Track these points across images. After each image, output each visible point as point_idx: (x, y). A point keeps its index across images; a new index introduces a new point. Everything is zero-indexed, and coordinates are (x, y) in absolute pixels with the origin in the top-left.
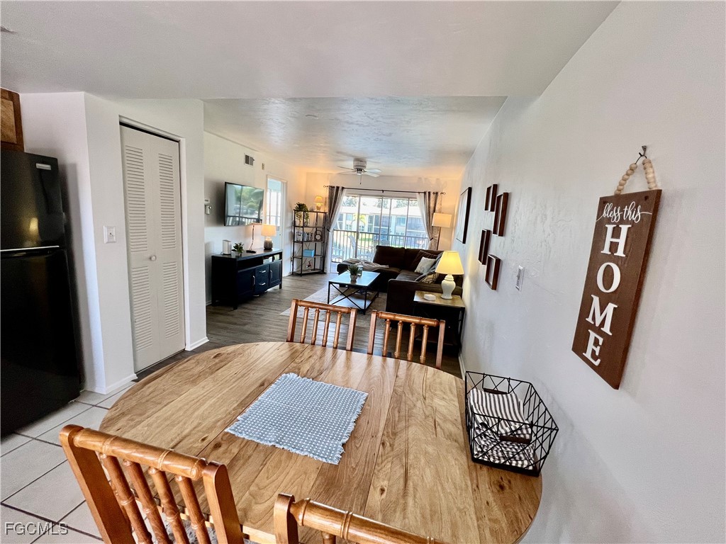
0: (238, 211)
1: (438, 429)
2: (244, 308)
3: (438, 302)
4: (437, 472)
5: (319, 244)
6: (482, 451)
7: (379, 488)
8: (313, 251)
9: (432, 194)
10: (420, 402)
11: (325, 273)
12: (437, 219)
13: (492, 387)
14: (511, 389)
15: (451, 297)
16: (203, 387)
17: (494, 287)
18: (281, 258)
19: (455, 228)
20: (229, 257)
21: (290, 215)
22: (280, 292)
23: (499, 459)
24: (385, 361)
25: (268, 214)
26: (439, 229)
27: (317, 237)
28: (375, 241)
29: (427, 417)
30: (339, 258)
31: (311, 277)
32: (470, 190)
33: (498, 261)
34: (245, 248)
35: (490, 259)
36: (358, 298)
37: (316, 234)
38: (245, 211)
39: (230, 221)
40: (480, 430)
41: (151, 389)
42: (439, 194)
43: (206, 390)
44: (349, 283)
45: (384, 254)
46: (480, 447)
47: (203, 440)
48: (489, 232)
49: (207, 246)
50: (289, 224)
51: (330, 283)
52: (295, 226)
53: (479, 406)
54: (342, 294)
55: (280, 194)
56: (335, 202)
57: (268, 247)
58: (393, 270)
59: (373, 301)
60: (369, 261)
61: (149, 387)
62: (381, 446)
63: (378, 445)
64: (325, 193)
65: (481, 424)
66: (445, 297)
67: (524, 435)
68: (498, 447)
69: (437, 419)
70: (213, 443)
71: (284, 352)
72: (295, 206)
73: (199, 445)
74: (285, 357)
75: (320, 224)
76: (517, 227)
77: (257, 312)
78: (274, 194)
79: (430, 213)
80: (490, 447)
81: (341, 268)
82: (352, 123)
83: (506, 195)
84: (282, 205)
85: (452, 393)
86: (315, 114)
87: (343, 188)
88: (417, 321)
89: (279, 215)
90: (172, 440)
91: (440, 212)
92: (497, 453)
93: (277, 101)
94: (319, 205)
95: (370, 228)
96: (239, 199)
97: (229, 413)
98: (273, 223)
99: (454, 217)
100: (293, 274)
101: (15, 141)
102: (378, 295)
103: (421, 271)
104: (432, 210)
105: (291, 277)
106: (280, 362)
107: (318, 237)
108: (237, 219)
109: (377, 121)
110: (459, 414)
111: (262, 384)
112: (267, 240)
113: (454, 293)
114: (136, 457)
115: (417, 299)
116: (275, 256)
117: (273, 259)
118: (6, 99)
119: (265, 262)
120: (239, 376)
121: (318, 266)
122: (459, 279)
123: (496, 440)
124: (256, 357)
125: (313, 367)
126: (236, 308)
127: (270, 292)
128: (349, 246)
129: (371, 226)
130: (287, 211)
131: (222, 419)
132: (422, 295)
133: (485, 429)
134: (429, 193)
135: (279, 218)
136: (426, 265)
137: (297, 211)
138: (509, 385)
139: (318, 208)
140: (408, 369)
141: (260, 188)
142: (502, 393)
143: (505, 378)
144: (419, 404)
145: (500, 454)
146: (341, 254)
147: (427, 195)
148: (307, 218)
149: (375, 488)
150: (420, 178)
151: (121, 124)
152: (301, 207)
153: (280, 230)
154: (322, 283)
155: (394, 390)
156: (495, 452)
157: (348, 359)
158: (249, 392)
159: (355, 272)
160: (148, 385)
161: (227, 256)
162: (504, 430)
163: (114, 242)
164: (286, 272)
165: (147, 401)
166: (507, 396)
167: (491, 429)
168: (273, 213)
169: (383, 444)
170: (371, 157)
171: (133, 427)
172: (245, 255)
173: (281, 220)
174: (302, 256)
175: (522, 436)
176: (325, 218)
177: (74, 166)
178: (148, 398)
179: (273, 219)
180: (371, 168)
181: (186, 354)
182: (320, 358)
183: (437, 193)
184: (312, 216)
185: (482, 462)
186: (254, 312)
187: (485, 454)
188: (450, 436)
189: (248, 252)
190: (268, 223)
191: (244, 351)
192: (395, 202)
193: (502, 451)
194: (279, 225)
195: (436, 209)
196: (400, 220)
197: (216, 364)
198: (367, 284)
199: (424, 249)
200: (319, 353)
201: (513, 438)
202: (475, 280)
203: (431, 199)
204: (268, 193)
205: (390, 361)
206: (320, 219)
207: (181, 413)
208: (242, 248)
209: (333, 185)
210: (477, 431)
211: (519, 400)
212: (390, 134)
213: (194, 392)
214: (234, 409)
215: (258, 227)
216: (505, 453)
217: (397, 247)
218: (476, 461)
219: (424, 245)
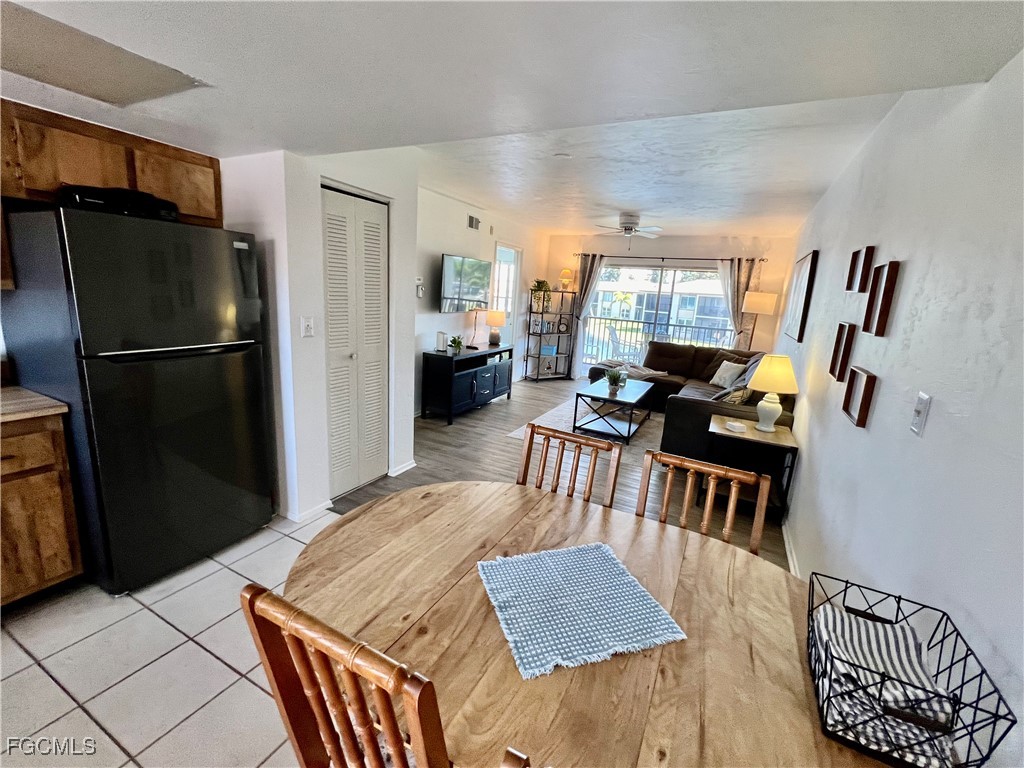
0: (457, 290)
1: (757, 662)
2: (460, 424)
3: (750, 436)
4: (757, 740)
5: (564, 337)
6: (844, 722)
7: (656, 749)
8: (556, 348)
9: (744, 263)
10: (723, 607)
11: (570, 379)
12: (751, 302)
13: (863, 607)
14: (901, 617)
15: (773, 429)
16: (408, 540)
17: (862, 422)
18: (511, 357)
19: (782, 315)
20: (444, 354)
21: (525, 296)
22: (508, 404)
23: (878, 744)
24: (663, 529)
25: (495, 295)
26: (755, 317)
27: (561, 327)
28: (647, 335)
29: (736, 636)
30: (592, 358)
31: (551, 384)
32: (816, 255)
33: (872, 381)
34: (464, 343)
35: (853, 373)
36: (619, 418)
37: (560, 323)
38: (466, 290)
39: (446, 305)
40: (841, 685)
41: (345, 536)
42: (757, 261)
43: (411, 544)
44: (607, 396)
45: (661, 355)
46: (840, 714)
47: (405, 619)
48: (853, 328)
49: (418, 339)
50: (524, 309)
51: (578, 395)
52: (531, 312)
53: (837, 637)
54: (595, 411)
55: (512, 267)
56: (590, 276)
57: (494, 341)
58: (676, 379)
59: (641, 424)
60: (637, 364)
61: (343, 532)
62: (659, 675)
63: (654, 673)
64: (576, 264)
65: (844, 675)
66: (763, 428)
67: (934, 712)
68: (878, 723)
69: (754, 644)
70: (417, 626)
71: (513, 499)
72: (532, 284)
73: (399, 625)
74: (515, 507)
75: (567, 309)
76: (917, 323)
77: (478, 430)
78: (504, 267)
79: (739, 292)
80: (860, 719)
81: (596, 374)
82: (621, 161)
83: (895, 267)
84: (515, 282)
85: (780, 599)
86: (567, 152)
87: (602, 256)
88: (721, 472)
89: (510, 295)
90: (367, 612)
91: (757, 290)
92: (875, 732)
93: (514, 139)
94: (566, 281)
95: (638, 315)
96: (459, 274)
97: (439, 584)
98: (502, 308)
99: (782, 297)
100: (526, 379)
101: (214, 216)
102: (649, 415)
103: (721, 383)
104: (742, 286)
105: (523, 383)
106: (507, 514)
107: (563, 328)
108: (456, 302)
109: (663, 154)
110: (794, 640)
111: (483, 546)
112: (493, 331)
113: (779, 423)
114: (322, 645)
115: (714, 428)
116: (503, 354)
117: (501, 357)
118: (207, 166)
119: (490, 361)
120: (454, 527)
121: (562, 368)
122: (788, 401)
123: (874, 709)
124: (475, 503)
125: (554, 528)
126: (450, 423)
127: (495, 404)
128: (606, 340)
129: (641, 310)
130: (521, 292)
131: (430, 590)
132: (724, 422)
133: (851, 687)
134: (739, 260)
135: (510, 300)
136: (730, 373)
137: (535, 291)
138: (899, 608)
139: (565, 286)
140: (702, 546)
141: (485, 259)
142: (884, 621)
143: (889, 595)
144: (722, 611)
145: (880, 735)
146: (595, 353)
147: (736, 263)
148: (548, 301)
149: (650, 747)
150: (725, 238)
151: (323, 186)
152: (540, 286)
153: (511, 316)
154: (566, 393)
155: (680, 582)
156: (869, 730)
157: (606, 519)
158: (465, 556)
159: (615, 381)
160: (342, 529)
161: (441, 354)
162: (892, 694)
163: (312, 336)
164: (517, 376)
165: (341, 551)
166: (894, 629)
167: (864, 689)
168: (503, 293)
169: (663, 672)
170: (648, 209)
171: (324, 584)
172: (465, 354)
173: (513, 303)
174: (539, 355)
175: (930, 714)
176: (574, 299)
177: (272, 243)
178: (342, 547)
179: (502, 302)
180: (647, 226)
181: (389, 480)
182: (565, 513)
183: (753, 260)
184: (556, 297)
185: (843, 741)
186: (474, 430)
187: (847, 728)
188: (778, 678)
189: (468, 347)
190: (495, 309)
191: (460, 492)
192: (679, 274)
193: (885, 731)
194: (509, 310)
195: (751, 284)
196: (687, 301)
197: (425, 507)
198: (633, 400)
199: (726, 348)
200: (562, 505)
201: (910, 713)
202: (820, 403)
203: (742, 269)
204: (497, 266)
205: (673, 531)
206: (567, 301)
207: (379, 574)
208: (460, 343)
209: (587, 253)
210: (836, 686)
211: (920, 640)
212: (682, 172)
213: (395, 545)
214: (445, 578)
215: (481, 315)
216: (892, 735)
217: (681, 343)
218: (832, 736)
219: (727, 342)
